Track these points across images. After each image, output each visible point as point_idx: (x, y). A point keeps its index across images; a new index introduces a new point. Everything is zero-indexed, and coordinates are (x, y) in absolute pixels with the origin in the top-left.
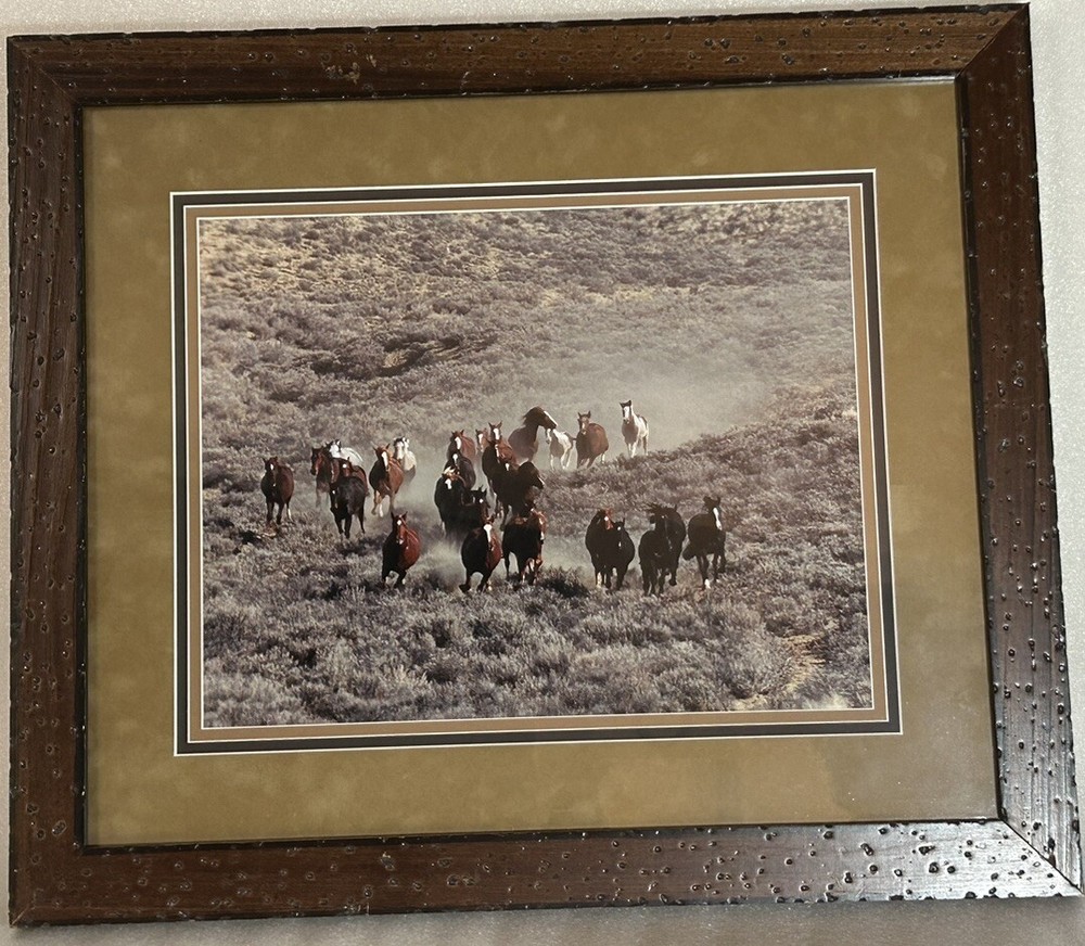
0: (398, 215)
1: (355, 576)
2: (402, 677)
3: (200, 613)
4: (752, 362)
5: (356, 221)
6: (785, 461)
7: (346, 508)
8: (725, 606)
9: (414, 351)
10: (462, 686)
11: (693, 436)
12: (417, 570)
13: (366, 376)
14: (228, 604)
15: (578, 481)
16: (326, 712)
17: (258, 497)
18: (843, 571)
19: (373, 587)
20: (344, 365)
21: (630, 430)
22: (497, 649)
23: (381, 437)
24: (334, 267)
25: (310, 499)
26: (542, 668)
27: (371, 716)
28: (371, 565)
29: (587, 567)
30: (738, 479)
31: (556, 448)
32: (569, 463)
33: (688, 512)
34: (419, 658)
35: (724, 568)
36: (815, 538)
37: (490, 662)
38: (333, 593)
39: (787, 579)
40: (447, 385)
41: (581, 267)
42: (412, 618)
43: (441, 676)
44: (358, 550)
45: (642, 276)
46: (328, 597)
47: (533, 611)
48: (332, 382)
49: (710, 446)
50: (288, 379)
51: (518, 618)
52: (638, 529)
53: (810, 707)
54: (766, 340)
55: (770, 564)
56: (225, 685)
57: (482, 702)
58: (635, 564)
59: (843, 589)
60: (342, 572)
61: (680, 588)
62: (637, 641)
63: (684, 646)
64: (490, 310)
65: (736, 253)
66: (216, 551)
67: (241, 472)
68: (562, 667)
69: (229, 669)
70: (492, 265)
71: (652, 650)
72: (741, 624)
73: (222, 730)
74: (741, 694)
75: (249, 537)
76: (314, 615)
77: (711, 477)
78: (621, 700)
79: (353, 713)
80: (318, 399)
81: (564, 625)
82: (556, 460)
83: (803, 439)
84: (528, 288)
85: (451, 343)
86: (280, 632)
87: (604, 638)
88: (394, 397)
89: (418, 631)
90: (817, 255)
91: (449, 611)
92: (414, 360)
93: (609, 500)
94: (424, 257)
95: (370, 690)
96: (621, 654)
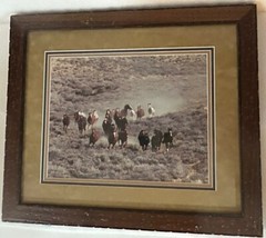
0: (97, 57)
1: (83, 144)
2: (93, 168)
3: (48, 150)
4: (182, 95)
5: (87, 58)
6: (189, 120)
8: (172, 155)
9: (99, 90)
10: (107, 171)
11: (166, 112)
12: (97, 143)
13: (87, 95)
14: (54, 149)
15: (137, 123)
16: (75, 176)
17: (62, 124)
18: (202, 148)
19: (87, 146)
20: (83, 93)
21: (150, 111)
22: (116, 163)
23: (90, 110)
24: (81, 69)
25: (73, 125)
26: (126, 168)
27: (85, 177)
28: (87, 141)
29: (138, 144)
30: (176, 124)
31: (132, 114)
32: (135, 118)
34: (97, 164)
35: (172, 146)
36: (195, 140)
37: (114, 166)
38: (78, 148)
39: (188, 150)
40: (107, 98)
41: (140, 70)
42: (96, 154)
43: (101, 169)
44: (84, 137)
45: (155, 73)
47: (124, 154)
48: (80, 97)
49: (170, 115)
50: (70, 96)
51: (121, 155)
52: (151, 135)
53: (192, 182)
54: (185, 89)
55: (184, 146)
56: (53, 167)
57: (112, 176)
58: (150, 144)
59: (200, 152)
60: (80, 142)
61: (161, 150)
62: (150, 163)
63: (162, 165)
64: (117, 80)
65: (178, 67)
66: (51, 136)
67: (58, 117)
68: (131, 168)
69: (54, 164)
70: (118, 69)
71: (153, 165)
72: (176, 160)
73: (52, 179)
74: (175, 178)
75: (59, 133)
76: (73, 152)
77: (170, 123)
78: (145, 177)
79: (81, 177)
80: (77, 101)
81: (132, 158)
82: (132, 117)
83: (193, 114)
84: (126, 75)
85: (107, 88)
86: (65, 156)
87: (141, 162)
88: (94, 101)
89: (97, 157)
91: (104, 153)
92: (99, 92)
93: (144, 128)
94: (102, 67)
95: (85, 171)
96: (146, 166)
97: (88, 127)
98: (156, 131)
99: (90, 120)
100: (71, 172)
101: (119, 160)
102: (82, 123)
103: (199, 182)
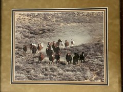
0: (42, 13)
1: (35, 61)
2: (41, 75)
3: (14, 65)
4: (89, 34)
5: (36, 13)
6: (93, 48)
7: (34, 52)
8: (84, 67)
9: (44, 31)
10: (49, 76)
11: (81, 44)
12: (43, 61)
13: (37, 34)
14: (18, 64)
15: (65, 49)
16: (30, 79)
17: (22, 50)
18: (101, 63)
19: (37, 63)
20: (34, 33)
21: (72, 43)
22: (53, 72)
23: (39, 43)
24: (33, 20)
25: (29, 51)
26: (59, 74)
27: (36, 80)
28: (37, 60)
29: (66, 61)
30: (87, 50)
31: (62, 45)
32: (64, 47)
33: (80, 54)
34: (43, 72)
35: (84, 62)
36: (97, 58)
37: (53, 73)
38: (32, 63)
39: (93, 64)
40: (48, 36)
41: (66, 20)
42: (42, 67)
43: (46, 75)
44: (35, 57)
45: (74, 22)
46: (31, 64)
47: (58, 67)
48: (32, 35)
49: (83, 45)
50: (27, 34)
51: (56, 67)
52: (73, 56)
53: (96, 81)
54: (91, 31)
55: (91, 62)
56: (18, 75)
57: (51, 79)
58: (72, 61)
59: (101, 65)
60: (33, 60)
61: (78, 64)
62: (72, 71)
63: (79, 72)
64: (54, 26)
65: (88, 19)
66: (17, 57)
67: (20, 47)
68: (62, 74)
69: (18, 73)
70: (54, 20)
71: (74, 72)
72: (86, 69)
73: (17, 81)
74: (86, 79)
75: (21, 55)
76: (29, 66)
77: (83, 49)
78: (70, 79)
79: (34, 79)
80: (31, 37)
81: (62, 69)
83: (96, 45)
84: (59, 23)
85: (48, 30)
86: (25, 68)
87: (68, 71)
88: (41, 37)
89: (43, 69)
90: (99, 19)
91: (47, 66)
92: (43, 33)
94: (45, 19)
95: (36, 76)
96: (70, 73)
97: (38, 52)
98: (75, 54)
99: (39, 48)
100: (28, 77)
101: (55, 70)
102: (34, 50)
103: (99, 81)
